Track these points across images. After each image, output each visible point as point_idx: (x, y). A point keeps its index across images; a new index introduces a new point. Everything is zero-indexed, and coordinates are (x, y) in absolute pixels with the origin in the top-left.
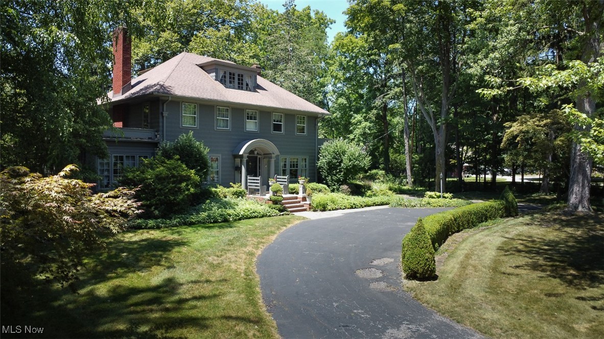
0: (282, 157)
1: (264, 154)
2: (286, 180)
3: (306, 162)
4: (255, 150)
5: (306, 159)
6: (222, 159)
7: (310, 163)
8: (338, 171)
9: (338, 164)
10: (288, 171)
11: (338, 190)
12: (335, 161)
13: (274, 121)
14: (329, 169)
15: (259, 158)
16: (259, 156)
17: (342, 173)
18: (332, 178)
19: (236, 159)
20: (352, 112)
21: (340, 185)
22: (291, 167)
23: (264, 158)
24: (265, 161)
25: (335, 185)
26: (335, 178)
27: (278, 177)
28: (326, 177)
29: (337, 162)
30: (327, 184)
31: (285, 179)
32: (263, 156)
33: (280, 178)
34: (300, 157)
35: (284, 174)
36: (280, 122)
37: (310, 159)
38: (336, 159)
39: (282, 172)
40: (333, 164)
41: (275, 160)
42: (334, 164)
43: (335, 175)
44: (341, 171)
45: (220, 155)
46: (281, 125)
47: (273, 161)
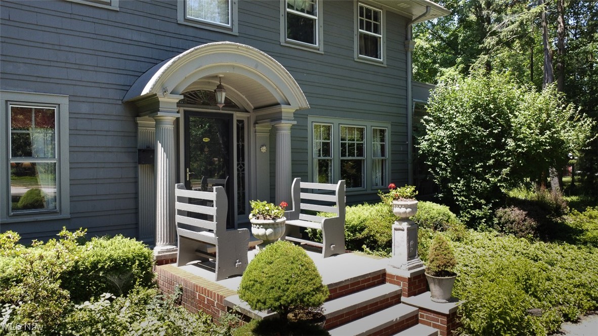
0: (315, 124)
1: (256, 109)
2: (334, 198)
3: (382, 140)
4: (220, 87)
5: (382, 132)
6: (73, 115)
7: (393, 143)
8: (491, 162)
9: (492, 140)
10: (335, 167)
11: (489, 220)
12: (480, 132)
13: (290, 6)
14: (456, 159)
15: (240, 122)
16: (237, 116)
17: (506, 171)
18: (467, 185)
19: (140, 121)
20: (437, 65)
21: (496, 206)
22: (343, 154)
23: (256, 123)
24: (262, 130)
25: (478, 206)
26: (478, 185)
27: (303, 185)
28: (445, 180)
29: (491, 135)
30: (449, 201)
31: (332, 193)
32: (253, 116)
33: (312, 191)
34: (369, 126)
35: (325, 176)
36: (311, 12)
37: (393, 134)
38: (486, 125)
39: (316, 169)
40: (474, 143)
41: (293, 128)
42: (479, 142)
43: (480, 176)
44: (500, 165)
45: (64, 102)
46: (313, 21)
47: (285, 128)
